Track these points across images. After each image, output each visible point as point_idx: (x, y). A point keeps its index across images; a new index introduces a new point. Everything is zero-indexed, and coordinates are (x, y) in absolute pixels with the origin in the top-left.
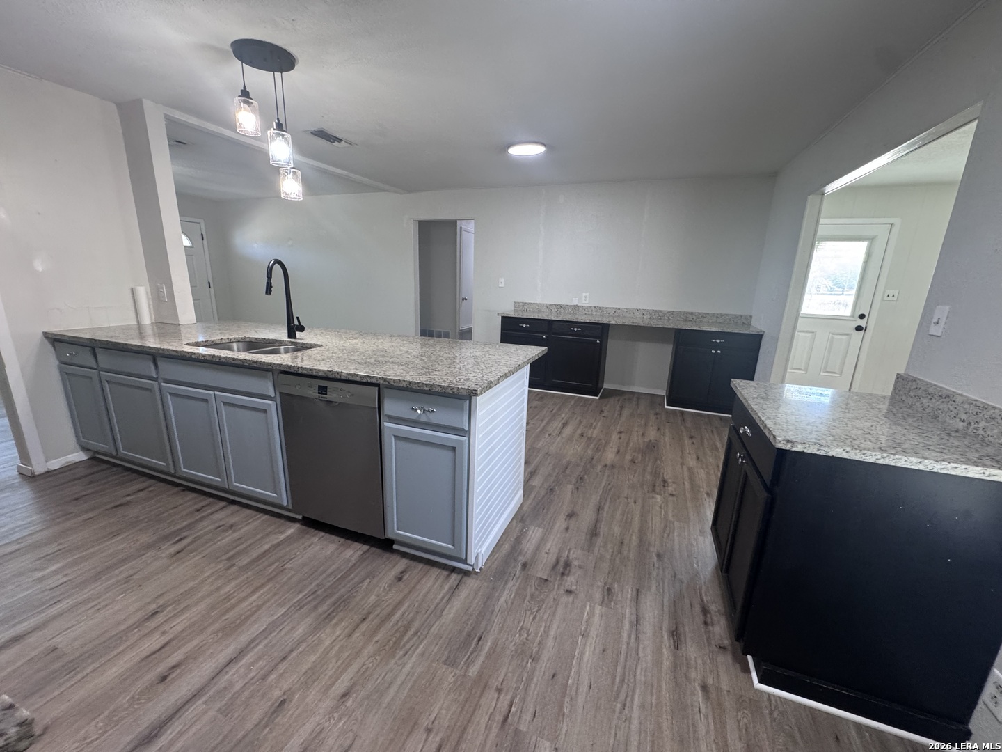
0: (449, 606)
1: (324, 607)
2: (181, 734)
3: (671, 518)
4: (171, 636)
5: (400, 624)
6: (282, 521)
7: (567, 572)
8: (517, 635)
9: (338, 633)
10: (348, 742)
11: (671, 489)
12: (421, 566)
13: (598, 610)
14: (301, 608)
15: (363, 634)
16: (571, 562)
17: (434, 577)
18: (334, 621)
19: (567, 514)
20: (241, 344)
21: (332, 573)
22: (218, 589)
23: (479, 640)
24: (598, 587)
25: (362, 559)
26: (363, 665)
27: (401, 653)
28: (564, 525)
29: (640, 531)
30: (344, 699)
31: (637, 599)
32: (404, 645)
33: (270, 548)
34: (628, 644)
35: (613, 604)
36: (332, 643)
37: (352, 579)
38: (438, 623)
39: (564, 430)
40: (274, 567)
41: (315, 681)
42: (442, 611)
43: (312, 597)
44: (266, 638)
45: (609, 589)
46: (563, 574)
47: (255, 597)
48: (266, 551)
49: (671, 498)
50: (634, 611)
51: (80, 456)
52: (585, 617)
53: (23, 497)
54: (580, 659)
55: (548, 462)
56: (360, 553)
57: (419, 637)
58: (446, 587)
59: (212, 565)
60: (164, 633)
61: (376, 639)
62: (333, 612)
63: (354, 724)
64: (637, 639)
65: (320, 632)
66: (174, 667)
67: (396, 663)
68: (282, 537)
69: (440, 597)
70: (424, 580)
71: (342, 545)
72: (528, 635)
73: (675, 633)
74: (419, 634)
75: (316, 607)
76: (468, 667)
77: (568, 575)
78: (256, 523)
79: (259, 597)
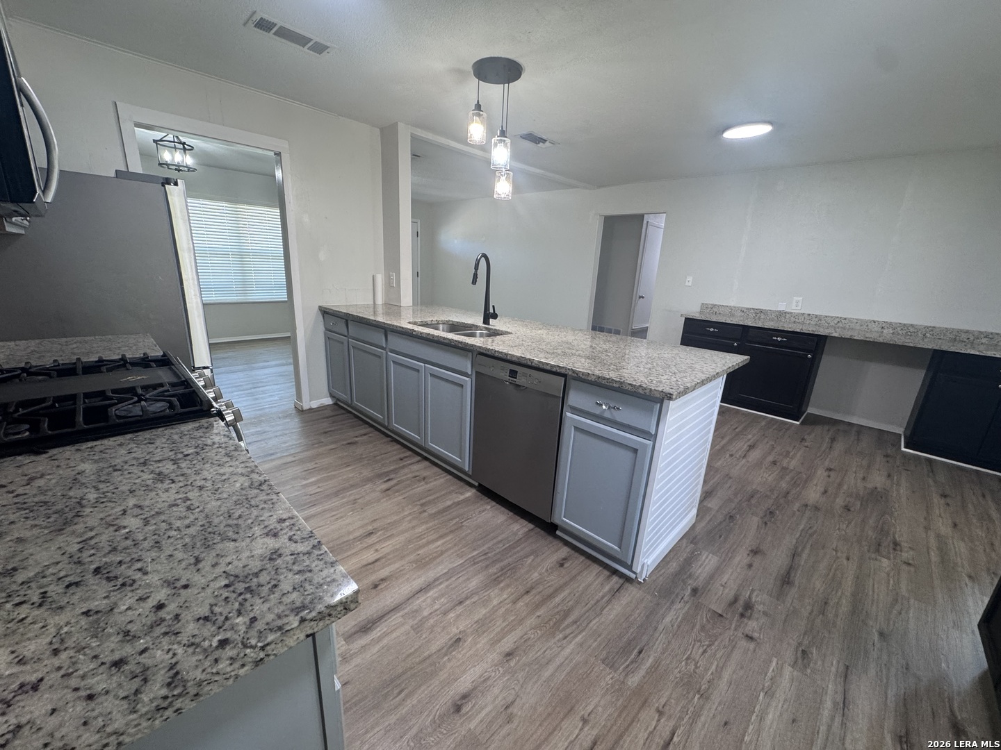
0: (609, 607)
1: (493, 570)
2: (386, 634)
3: (904, 591)
4: (381, 555)
5: (560, 608)
6: (462, 484)
7: (748, 614)
8: (683, 663)
9: (505, 596)
10: (511, 698)
11: (905, 555)
12: (582, 558)
13: (788, 670)
14: (475, 564)
15: (527, 605)
16: (754, 605)
17: (595, 574)
18: (502, 585)
19: (750, 549)
20: (445, 326)
21: (501, 541)
22: (414, 527)
23: (640, 652)
24: (789, 644)
25: (527, 535)
26: (526, 634)
27: (561, 636)
28: (746, 561)
29: (854, 595)
30: (508, 658)
31: (846, 677)
32: (564, 629)
33: (452, 504)
34: (829, 727)
35: (809, 671)
36: (500, 603)
37: (518, 552)
38: (597, 620)
39: (750, 453)
40: (454, 521)
41: (484, 632)
42: (603, 609)
43: (483, 557)
44: (447, 580)
45: (804, 652)
46: (742, 615)
47: (439, 543)
48: (449, 506)
49: (905, 567)
50: (840, 689)
51: (328, 401)
52: (770, 674)
53: (294, 424)
54: (761, 719)
55: (728, 485)
56: (526, 530)
57: (578, 627)
58: (607, 588)
59: (410, 506)
60: (377, 550)
61: (538, 614)
62: (501, 575)
63: (516, 684)
64: (843, 724)
65: (490, 591)
66: (383, 580)
67: (555, 643)
68: (462, 497)
69: (601, 594)
70: (585, 573)
71: (511, 518)
72: (696, 667)
73: (904, 739)
74: (578, 623)
75: (487, 567)
76: (627, 675)
77: (749, 618)
78: (442, 480)
79: (443, 544)
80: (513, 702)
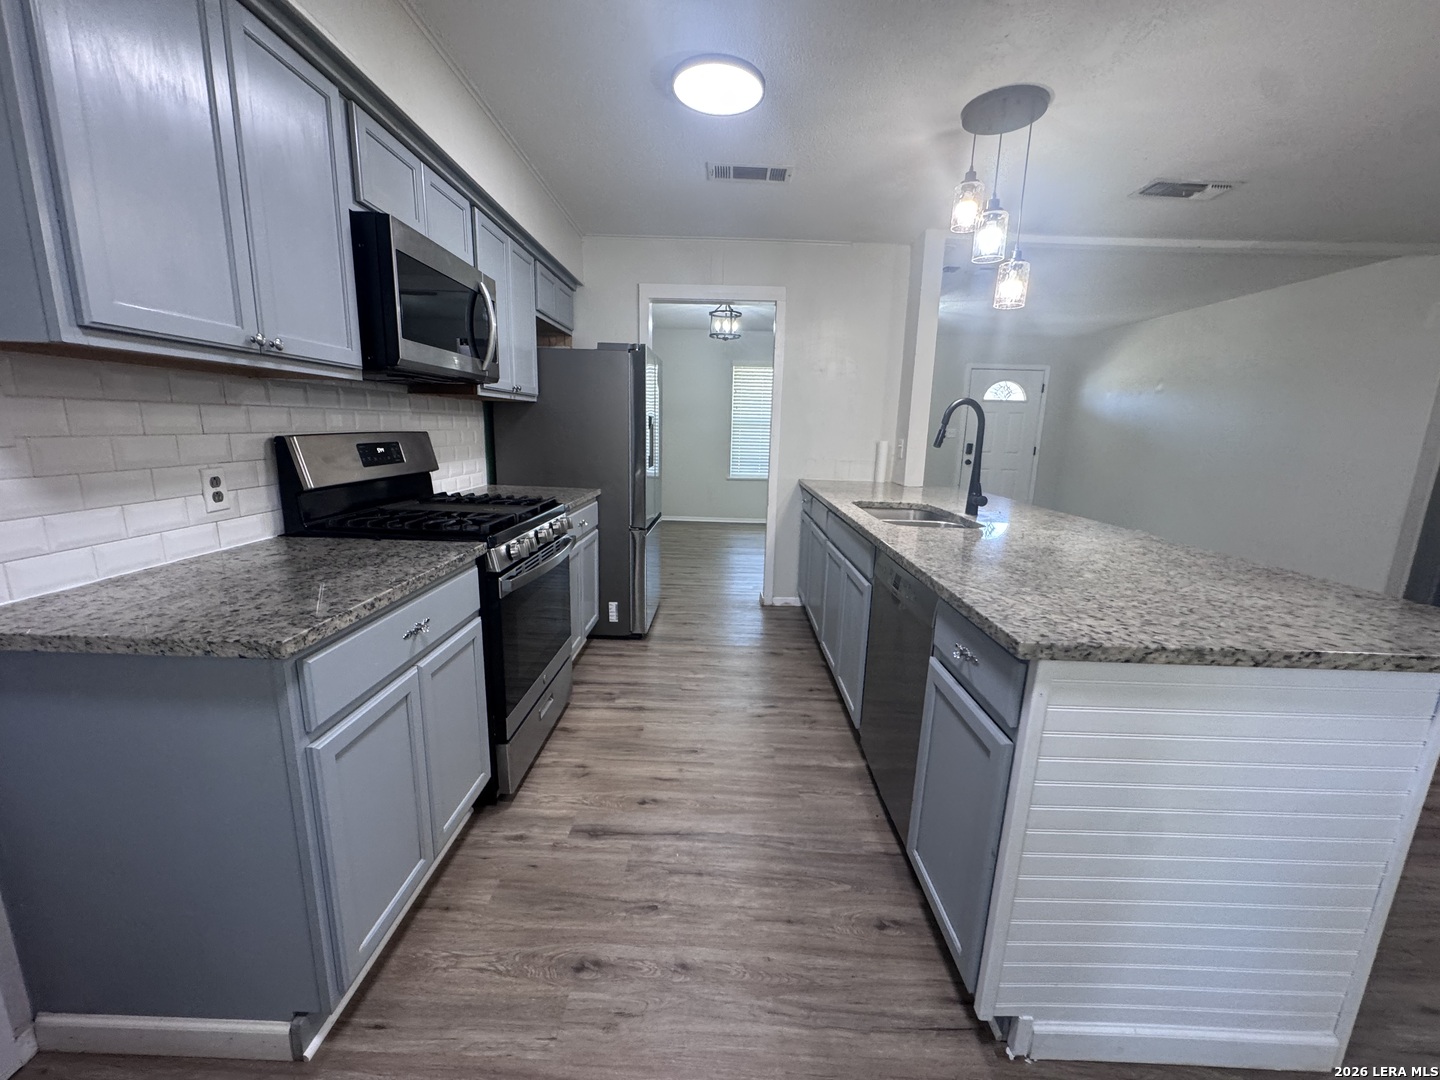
0: (891, 1037)
1: (776, 867)
4: (680, 777)
5: (812, 973)
6: (856, 749)
9: (754, 904)
10: (634, 1010)
12: (932, 943)
14: (763, 846)
15: (770, 935)
17: (926, 977)
18: (766, 890)
21: (827, 841)
22: (741, 768)
25: (871, 858)
26: (729, 964)
27: (770, 1005)
30: (679, 970)
32: (784, 1002)
33: (814, 766)
36: (740, 907)
37: (836, 868)
38: (850, 1035)
40: (794, 786)
41: (688, 922)
42: (879, 1030)
43: (781, 845)
44: (712, 842)
47: (751, 799)
48: (808, 767)
56: (881, 849)
57: (808, 1017)
58: (924, 1011)
59: (762, 745)
60: (681, 770)
61: (772, 955)
62: (777, 879)
63: (655, 1002)
65: (744, 886)
66: (655, 801)
67: (752, 1006)
68: (836, 764)
69: (899, 1010)
70: (910, 964)
71: (875, 822)
74: (814, 1013)
75: (772, 859)
79: (753, 803)
80: (631, 1015)
